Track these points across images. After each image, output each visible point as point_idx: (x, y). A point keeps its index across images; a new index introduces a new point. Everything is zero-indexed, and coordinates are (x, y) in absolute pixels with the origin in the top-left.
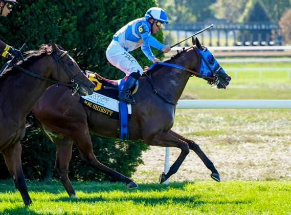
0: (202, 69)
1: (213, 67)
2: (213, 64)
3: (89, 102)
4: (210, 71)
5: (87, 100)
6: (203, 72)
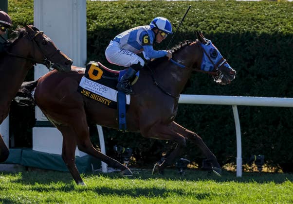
0: (204, 63)
1: (216, 61)
2: (215, 58)
3: (87, 91)
5: (85, 90)
6: (205, 65)
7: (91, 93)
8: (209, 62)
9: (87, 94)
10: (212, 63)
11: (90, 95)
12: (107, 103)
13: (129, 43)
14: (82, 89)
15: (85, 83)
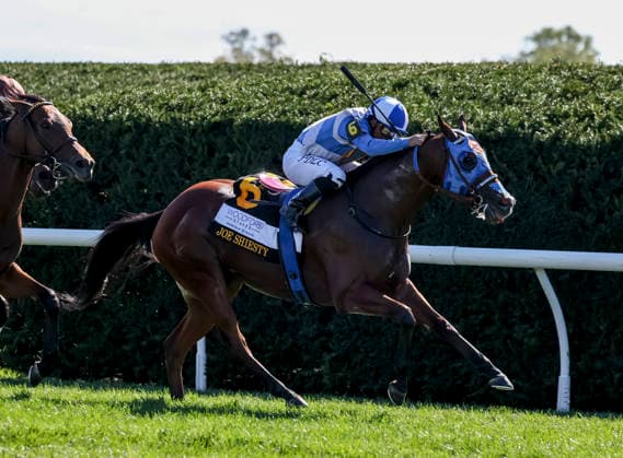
0: (449, 179)
1: (471, 176)
2: (469, 171)
3: (229, 230)
4: (463, 184)
5: (225, 227)
6: (450, 184)
7: (236, 233)
8: (456, 178)
9: (228, 236)
10: (464, 179)
11: (233, 238)
12: (262, 251)
13: (319, 141)
14: (219, 226)
15: (225, 216)
